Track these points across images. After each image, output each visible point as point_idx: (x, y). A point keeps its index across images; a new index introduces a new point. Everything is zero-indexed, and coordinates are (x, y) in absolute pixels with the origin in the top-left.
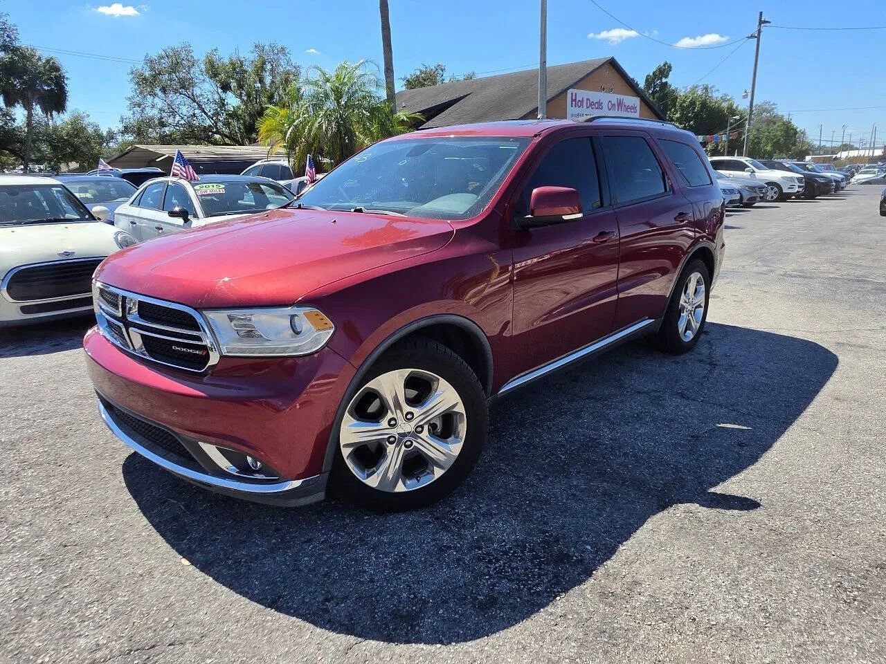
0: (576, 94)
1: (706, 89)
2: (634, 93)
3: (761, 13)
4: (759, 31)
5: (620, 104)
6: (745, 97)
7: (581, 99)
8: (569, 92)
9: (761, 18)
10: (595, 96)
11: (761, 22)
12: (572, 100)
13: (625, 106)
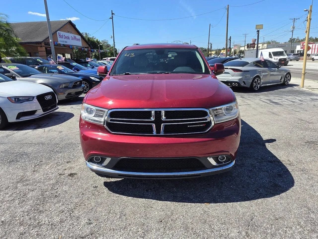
0: (60, 33)
1: (86, 34)
2: (78, 34)
3: (112, 11)
4: (112, 17)
5: (75, 38)
6: (112, 38)
7: (62, 35)
8: (57, 32)
9: (112, 12)
10: (67, 34)
11: (112, 14)
12: (59, 35)
13: (76, 39)
